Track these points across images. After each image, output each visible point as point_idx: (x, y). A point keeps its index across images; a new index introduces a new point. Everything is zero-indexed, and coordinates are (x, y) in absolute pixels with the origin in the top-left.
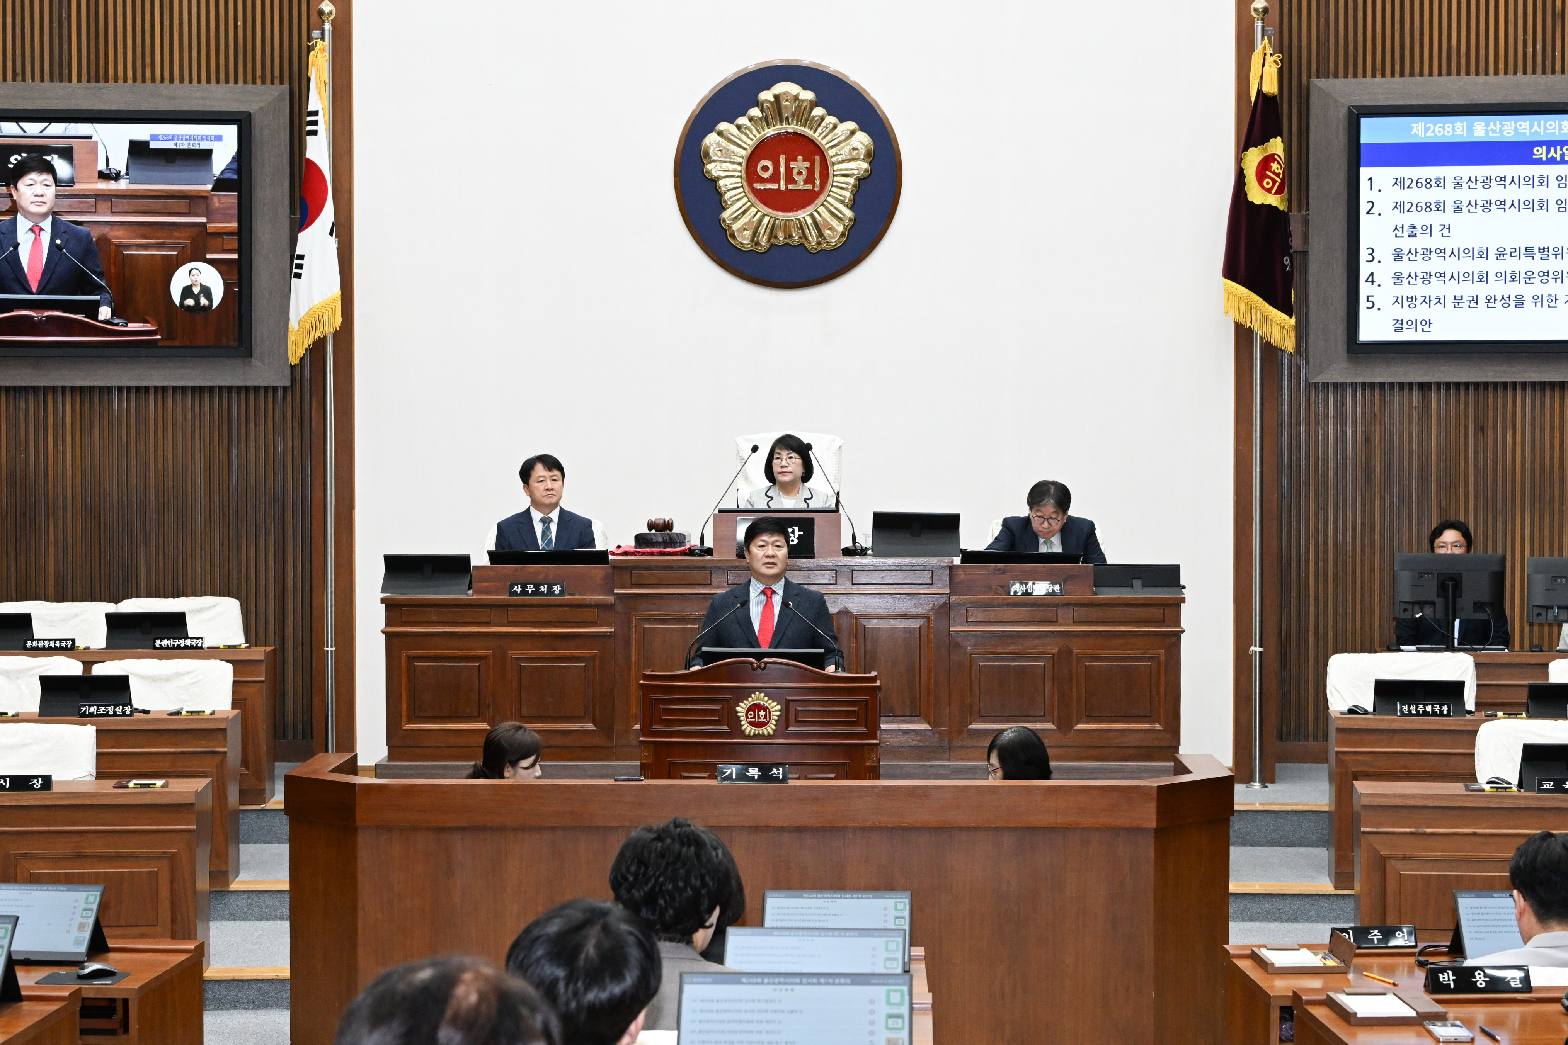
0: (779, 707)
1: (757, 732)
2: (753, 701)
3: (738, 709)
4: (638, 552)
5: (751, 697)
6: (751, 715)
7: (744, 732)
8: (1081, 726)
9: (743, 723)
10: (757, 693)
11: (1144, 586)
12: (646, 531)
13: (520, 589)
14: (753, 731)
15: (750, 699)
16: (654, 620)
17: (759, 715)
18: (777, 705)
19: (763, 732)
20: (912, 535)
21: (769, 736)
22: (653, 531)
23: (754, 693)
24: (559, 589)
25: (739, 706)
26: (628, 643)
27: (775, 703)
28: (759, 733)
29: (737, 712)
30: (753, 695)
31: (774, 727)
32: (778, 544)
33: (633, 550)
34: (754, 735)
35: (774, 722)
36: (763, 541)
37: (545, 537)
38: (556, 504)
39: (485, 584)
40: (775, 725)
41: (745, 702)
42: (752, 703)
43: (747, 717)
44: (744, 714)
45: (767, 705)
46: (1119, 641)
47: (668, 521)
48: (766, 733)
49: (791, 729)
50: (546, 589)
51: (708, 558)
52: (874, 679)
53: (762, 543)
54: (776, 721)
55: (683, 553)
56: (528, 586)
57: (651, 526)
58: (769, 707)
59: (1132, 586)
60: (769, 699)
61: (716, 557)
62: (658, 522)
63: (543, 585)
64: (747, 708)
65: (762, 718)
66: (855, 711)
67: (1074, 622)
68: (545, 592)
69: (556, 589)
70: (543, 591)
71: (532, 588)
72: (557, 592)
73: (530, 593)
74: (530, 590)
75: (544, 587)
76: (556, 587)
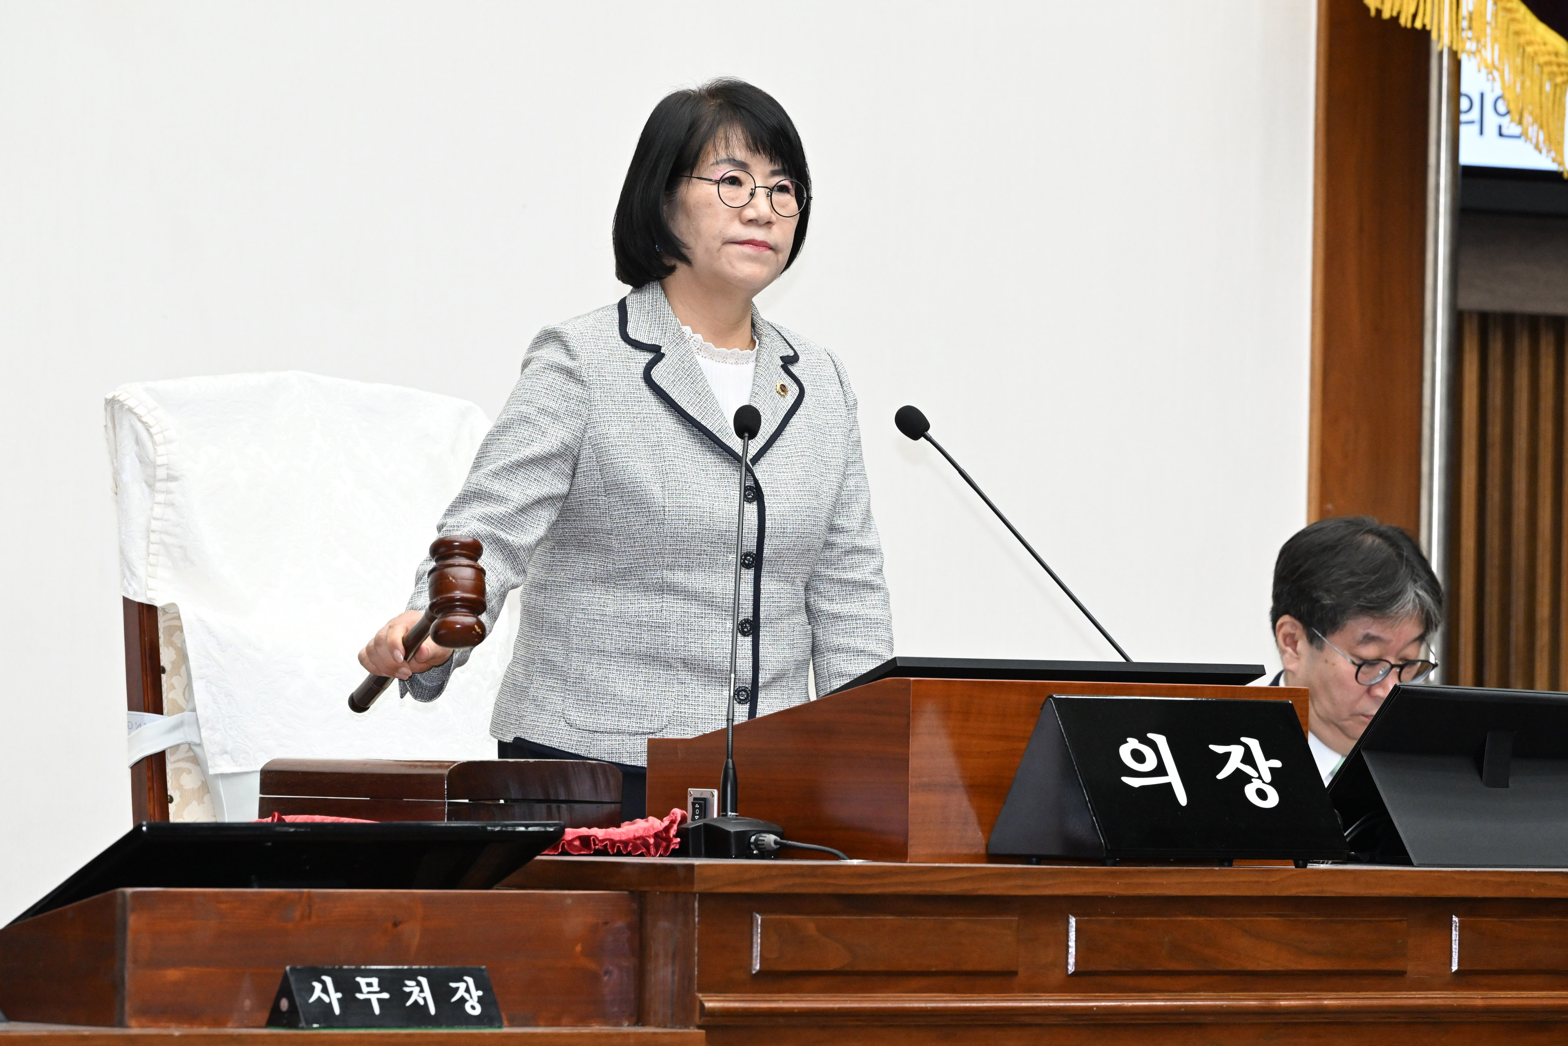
13: (334, 998)
24: (476, 994)
39: (173, 974)
50: (427, 993)
56: (362, 981)
63: (414, 975)
68: (432, 1010)
69: (467, 996)
70: (422, 1002)
71: (376, 988)
72: (473, 1007)
73: (377, 1010)
74: (374, 998)
75: (419, 984)
76: (462, 986)
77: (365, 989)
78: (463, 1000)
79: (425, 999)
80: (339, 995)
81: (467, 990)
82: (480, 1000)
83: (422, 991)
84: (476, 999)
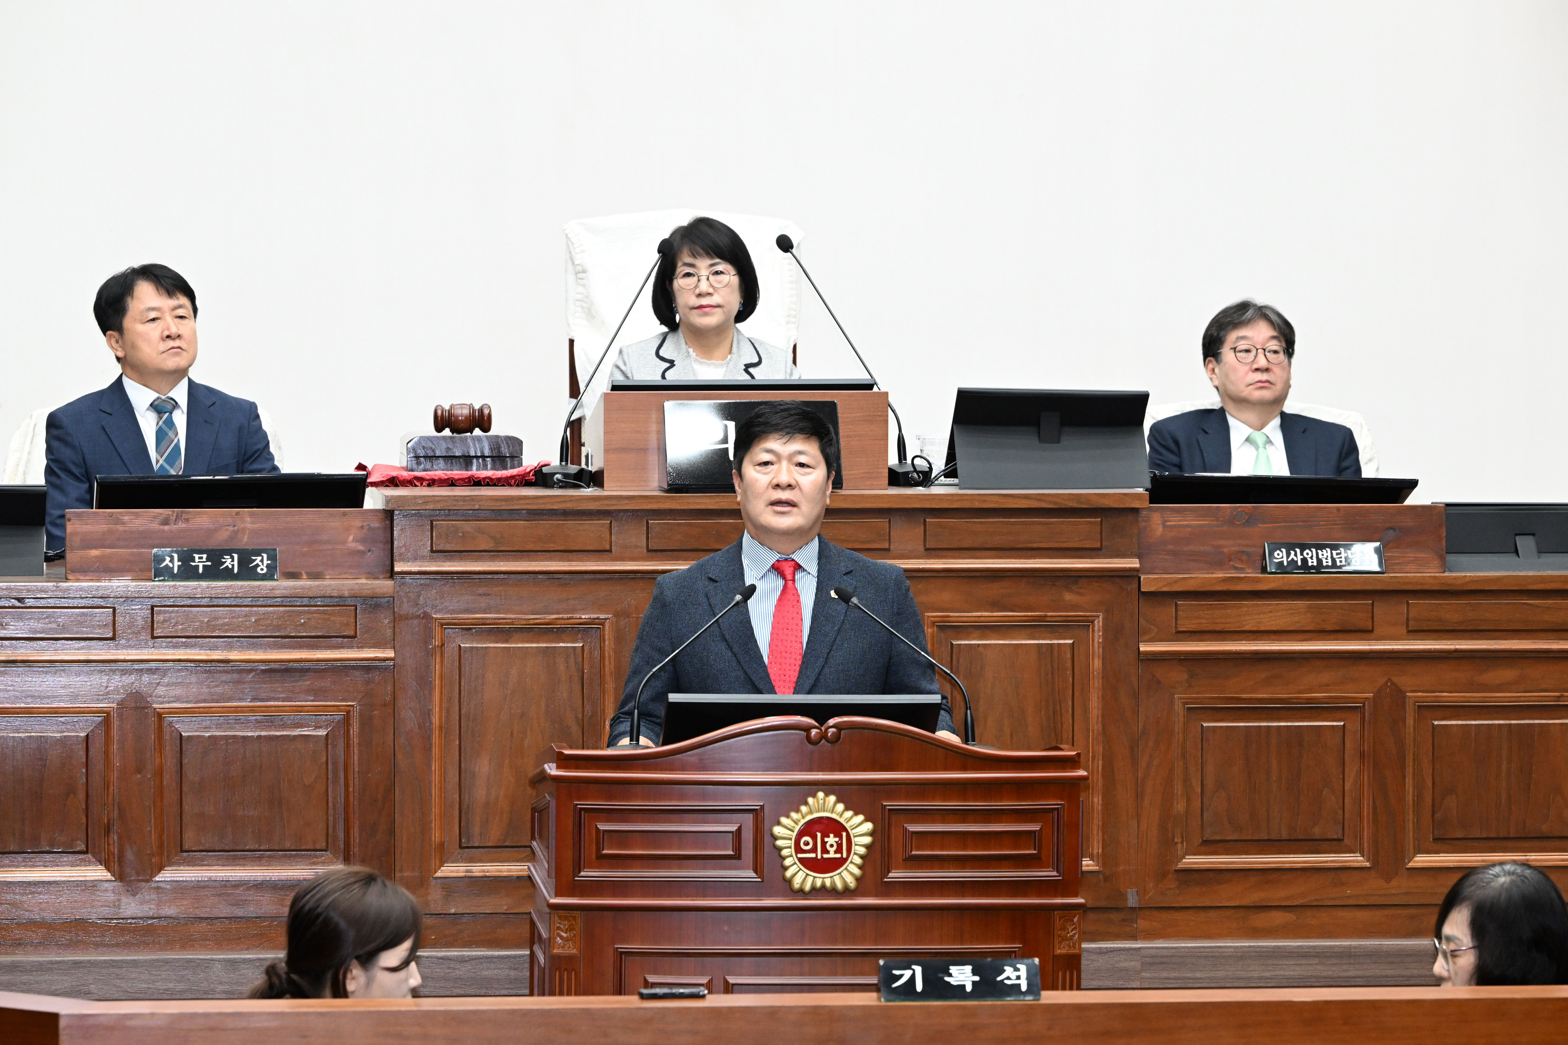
0: (869, 826)
1: (819, 883)
2: (811, 812)
3: (777, 830)
4: (421, 480)
5: (806, 803)
6: (807, 844)
7: (789, 882)
8: (1421, 860)
9: (788, 862)
10: (821, 795)
11: (1540, 552)
12: (431, 431)
13: (175, 564)
14: (810, 880)
15: (804, 809)
16: (481, 632)
17: (824, 843)
18: (866, 820)
19: (833, 883)
20: (1041, 440)
21: (847, 892)
22: (447, 432)
23: (814, 796)
24: (266, 562)
25: (779, 823)
26: (424, 681)
27: (861, 818)
28: (823, 886)
29: (775, 838)
30: (810, 800)
31: (857, 871)
32: (803, 459)
33: (405, 474)
34: (813, 888)
35: (858, 860)
36: (769, 451)
37: (164, 444)
38: (182, 372)
39: (95, 553)
40: (860, 867)
41: (794, 815)
42: (809, 818)
43: (798, 850)
44: (792, 843)
45: (842, 820)
46: (1507, 674)
47: (481, 410)
48: (839, 885)
49: (895, 875)
50: (236, 562)
51: (589, 491)
52: (1072, 763)
53: (766, 457)
54: (861, 857)
55: (523, 481)
56: (196, 556)
57: (442, 421)
58: (847, 826)
59: (1516, 552)
60: (847, 809)
61: (611, 489)
62: (458, 411)
63: (229, 552)
64: (797, 829)
65: (832, 850)
66: (1035, 832)
67: (1409, 632)
68: (236, 571)
69: (260, 564)
70: (230, 566)
71: (204, 560)
72: (262, 569)
73: (201, 571)
74: (201, 565)
75: (232, 558)
76: (259, 558)
77: (197, 560)
78: (258, 565)
79: (233, 565)
80: (180, 563)
81: (262, 561)
82: (268, 566)
83: (233, 561)
84: (265, 565)
